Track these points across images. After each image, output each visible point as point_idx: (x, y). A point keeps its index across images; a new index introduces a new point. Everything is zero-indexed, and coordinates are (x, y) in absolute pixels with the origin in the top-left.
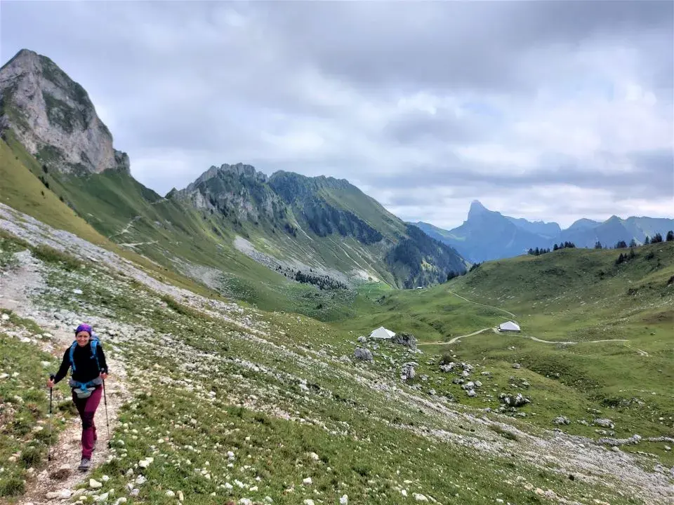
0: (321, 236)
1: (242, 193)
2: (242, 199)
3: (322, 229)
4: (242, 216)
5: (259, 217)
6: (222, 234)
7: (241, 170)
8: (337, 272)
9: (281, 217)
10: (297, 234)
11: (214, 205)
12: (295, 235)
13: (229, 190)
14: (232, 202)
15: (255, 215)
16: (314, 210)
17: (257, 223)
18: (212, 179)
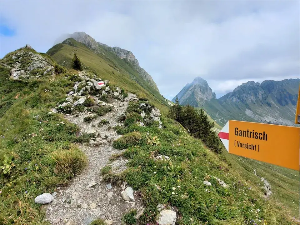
0: (283, 106)
1: (249, 93)
2: (249, 95)
3: (284, 103)
4: (249, 101)
5: (256, 101)
6: (241, 109)
7: (250, 84)
8: (288, 121)
9: (265, 100)
10: (272, 106)
11: (239, 99)
12: (271, 106)
13: (244, 93)
14: (245, 97)
15: (254, 100)
16: (281, 95)
17: (254, 103)
18: (238, 90)
